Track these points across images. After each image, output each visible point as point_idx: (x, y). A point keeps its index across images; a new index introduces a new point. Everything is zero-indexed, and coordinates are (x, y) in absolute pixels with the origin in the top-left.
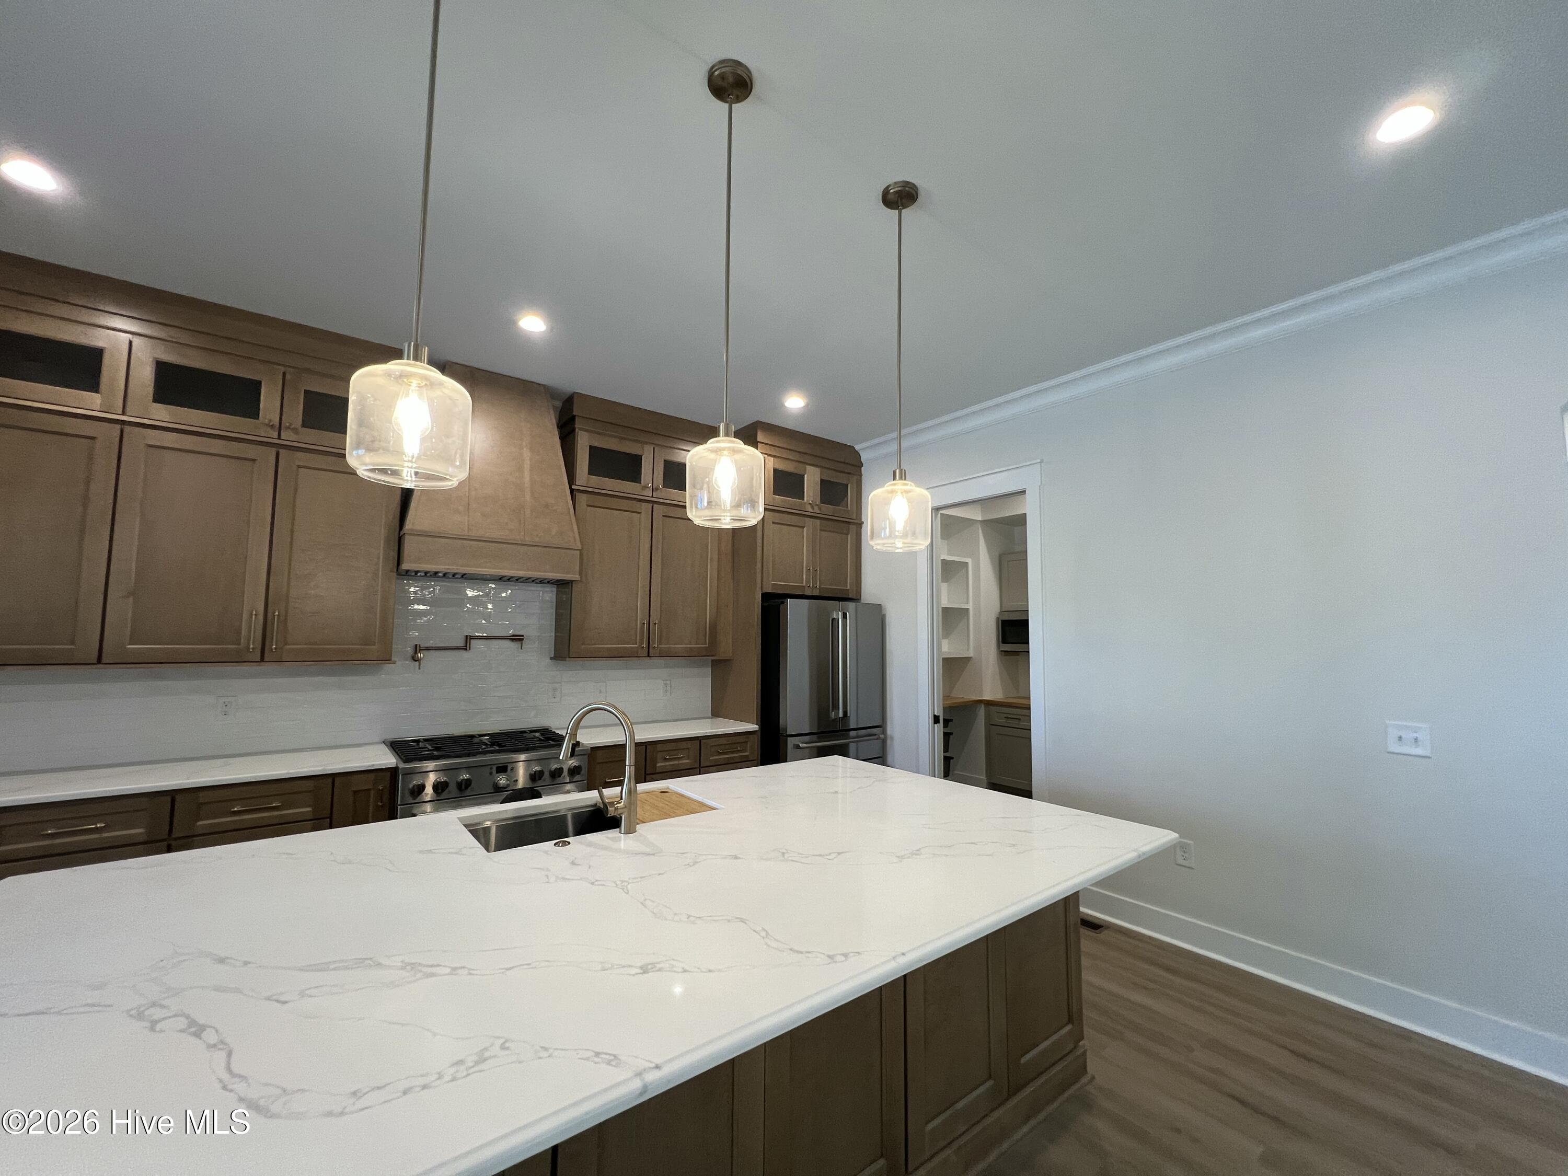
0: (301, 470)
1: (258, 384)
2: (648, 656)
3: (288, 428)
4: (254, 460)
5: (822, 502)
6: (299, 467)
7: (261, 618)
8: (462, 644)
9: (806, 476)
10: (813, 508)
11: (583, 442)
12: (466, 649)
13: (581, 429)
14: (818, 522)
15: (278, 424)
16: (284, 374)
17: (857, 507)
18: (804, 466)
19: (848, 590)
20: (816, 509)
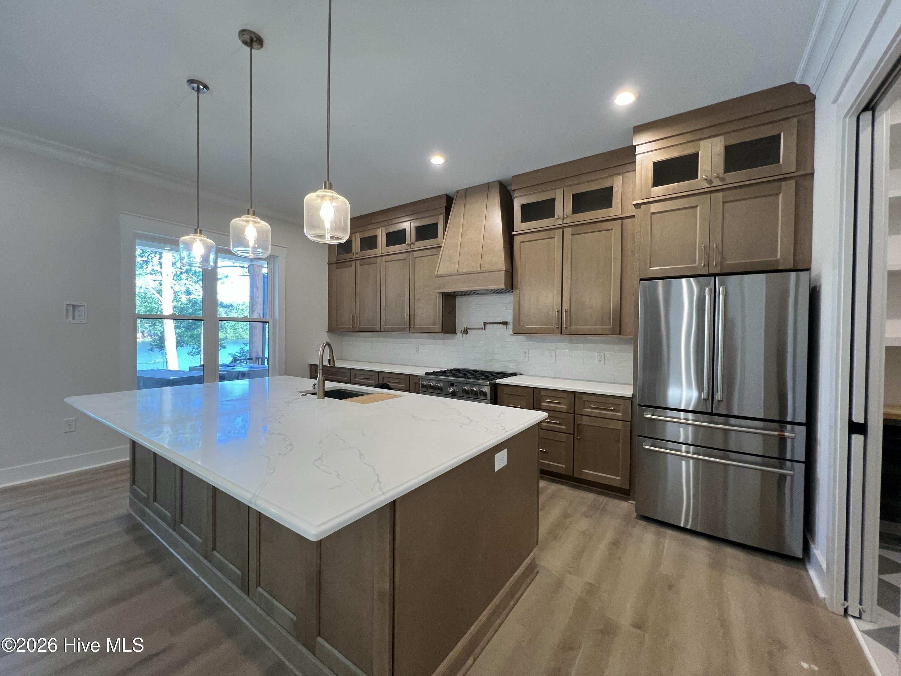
1: (405, 230)
2: (561, 334)
3: (412, 244)
4: (405, 259)
5: (726, 171)
6: (415, 258)
7: (408, 316)
8: (483, 326)
9: (700, 153)
10: (711, 182)
11: (519, 203)
12: (484, 329)
13: (516, 197)
14: (720, 195)
15: (409, 244)
16: (410, 223)
18: (698, 142)
19: (781, 261)
20: (716, 182)
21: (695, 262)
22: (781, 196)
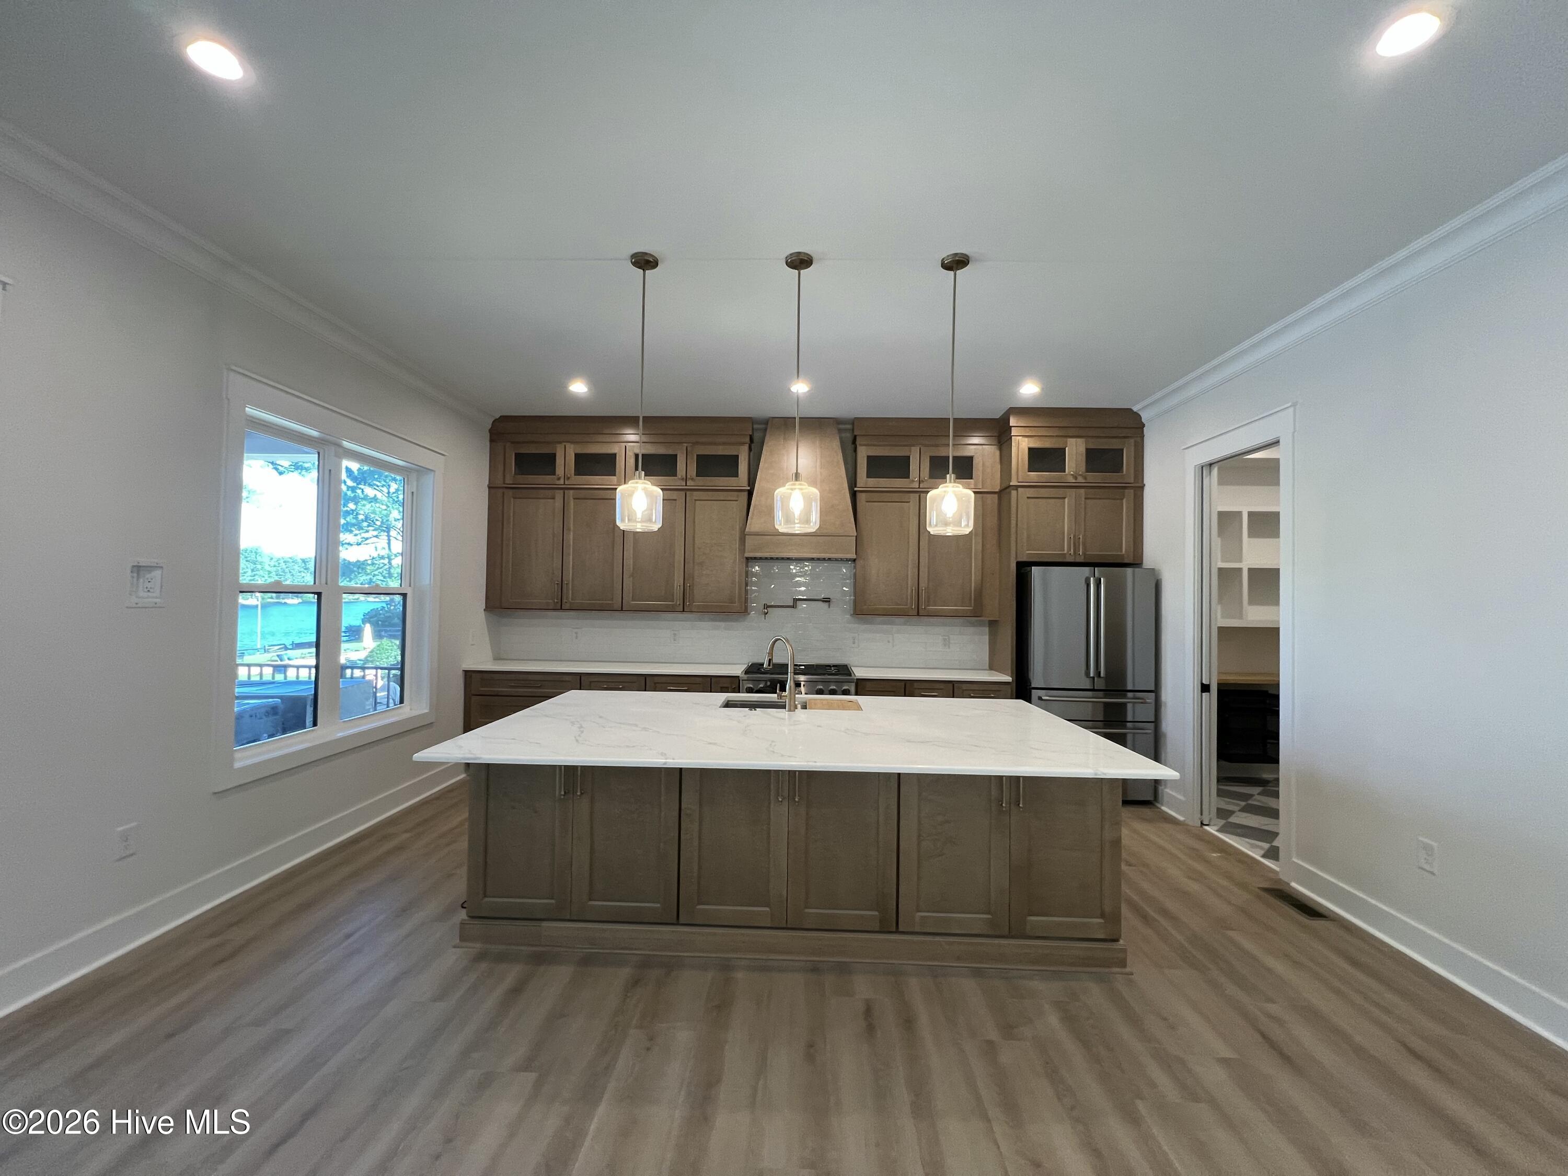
0: (697, 502)
1: (676, 456)
2: (918, 615)
3: (690, 479)
4: (675, 500)
5: (1087, 471)
6: (696, 500)
7: (682, 587)
8: (791, 604)
9: (1067, 449)
10: (1076, 478)
11: (863, 453)
12: (794, 607)
13: (861, 445)
14: (1082, 491)
15: (685, 478)
16: (687, 447)
17: (1135, 471)
18: (1065, 439)
19: (1125, 556)
20: (1080, 479)
21: (1064, 550)
22: (1124, 501)
